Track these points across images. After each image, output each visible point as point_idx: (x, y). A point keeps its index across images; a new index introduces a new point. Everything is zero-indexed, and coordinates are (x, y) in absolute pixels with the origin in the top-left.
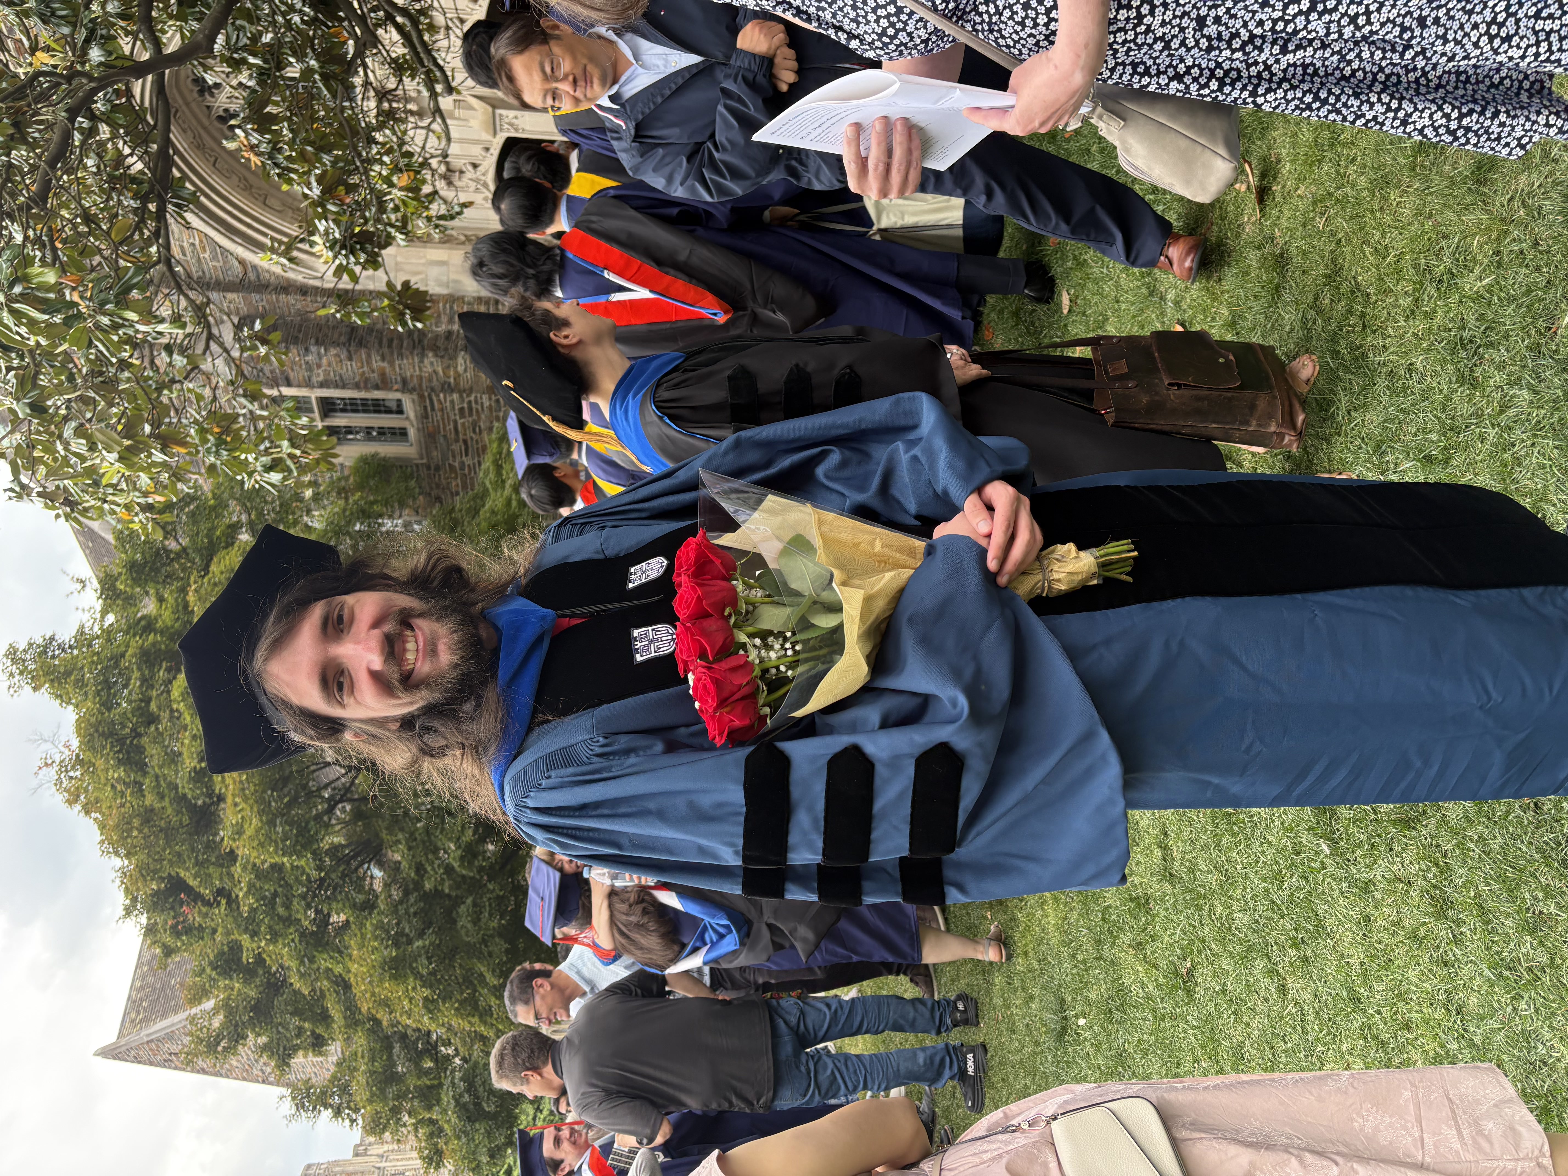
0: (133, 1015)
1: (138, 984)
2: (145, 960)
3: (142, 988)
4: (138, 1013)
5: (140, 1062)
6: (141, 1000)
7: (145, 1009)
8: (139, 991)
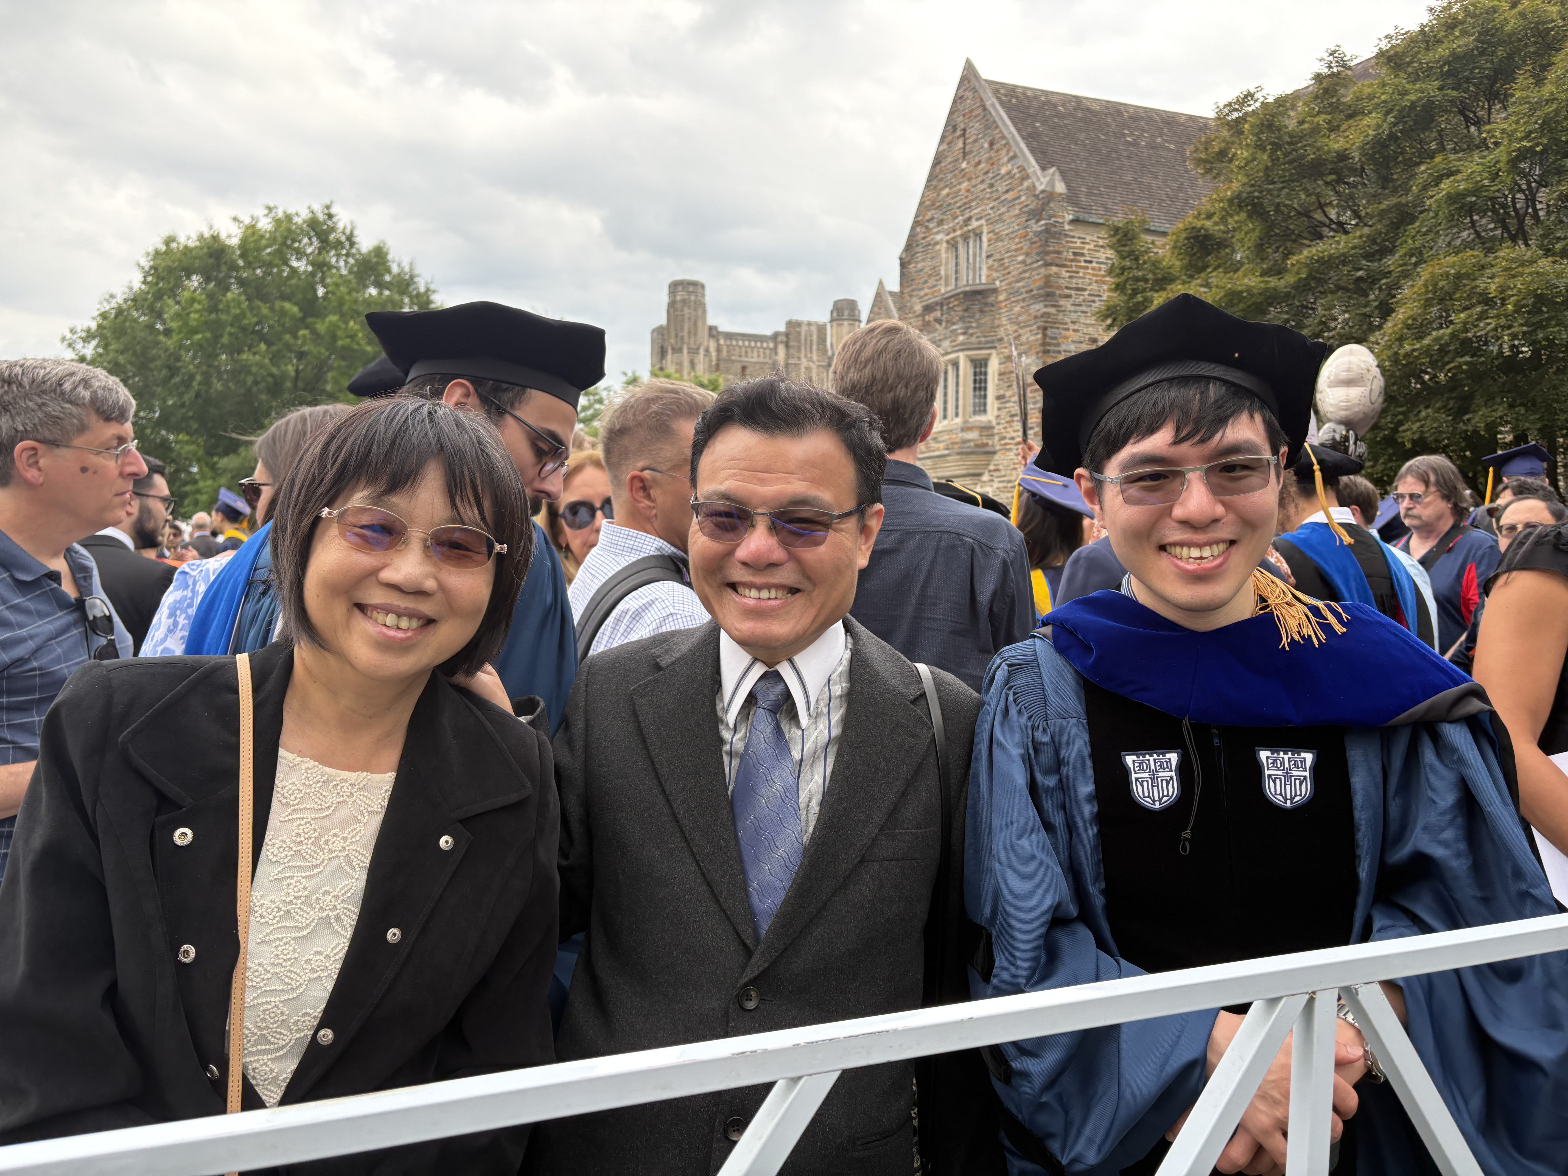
0: (1002, 91)
1: (1029, 93)
2: (1050, 97)
3: (1027, 97)
4: (1006, 96)
5: (955, 102)
6: (1017, 97)
7: (1010, 101)
8: (1024, 94)
